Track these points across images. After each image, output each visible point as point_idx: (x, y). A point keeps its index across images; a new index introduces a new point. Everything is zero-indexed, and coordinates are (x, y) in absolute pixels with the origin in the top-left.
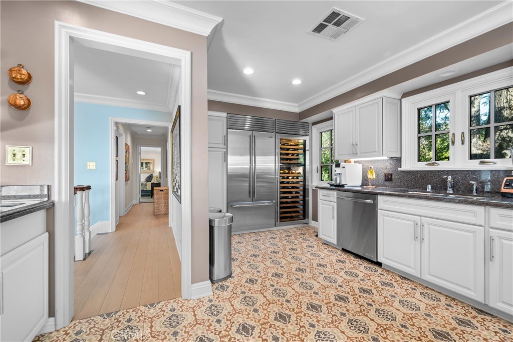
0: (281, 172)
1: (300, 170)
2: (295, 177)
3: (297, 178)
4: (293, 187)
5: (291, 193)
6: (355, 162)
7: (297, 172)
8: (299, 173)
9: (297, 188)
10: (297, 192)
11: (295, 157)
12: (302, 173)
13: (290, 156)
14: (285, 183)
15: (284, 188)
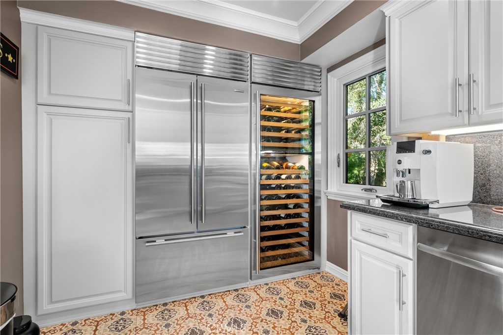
0: (265, 165)
1: (304, 161)
2: (293, 176)
3: (298, 177)
4: (289, 196)
5: (285, 207)
6: (448, 138)
7: (298, 165)
8: (302, 168)
9: (298, 196)
10: (297, 206)
11: (292, 135)
12: (307, 167)
13: (283, 134)
14: (274, 189)
15: (269, 197)
